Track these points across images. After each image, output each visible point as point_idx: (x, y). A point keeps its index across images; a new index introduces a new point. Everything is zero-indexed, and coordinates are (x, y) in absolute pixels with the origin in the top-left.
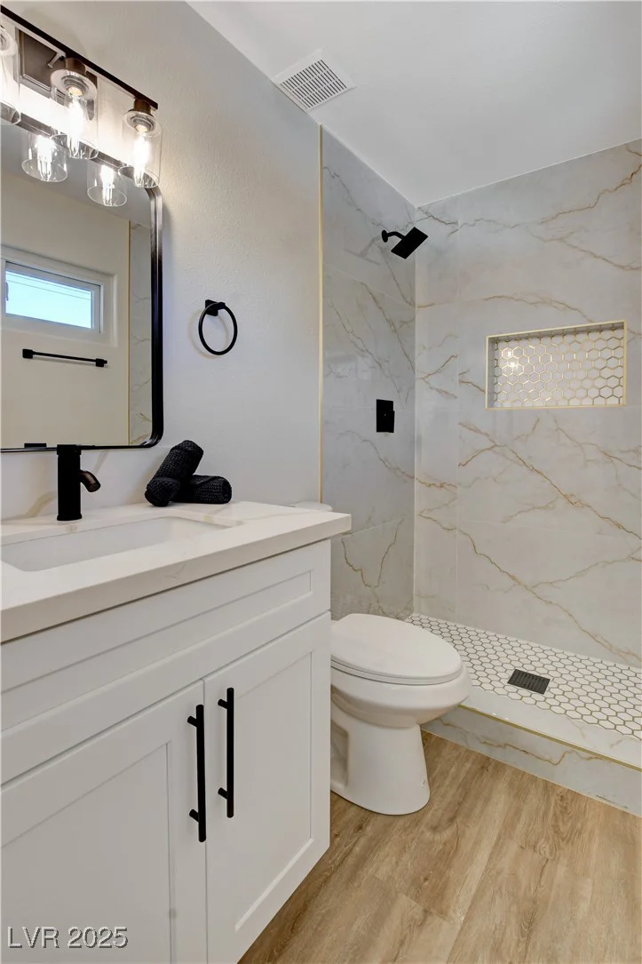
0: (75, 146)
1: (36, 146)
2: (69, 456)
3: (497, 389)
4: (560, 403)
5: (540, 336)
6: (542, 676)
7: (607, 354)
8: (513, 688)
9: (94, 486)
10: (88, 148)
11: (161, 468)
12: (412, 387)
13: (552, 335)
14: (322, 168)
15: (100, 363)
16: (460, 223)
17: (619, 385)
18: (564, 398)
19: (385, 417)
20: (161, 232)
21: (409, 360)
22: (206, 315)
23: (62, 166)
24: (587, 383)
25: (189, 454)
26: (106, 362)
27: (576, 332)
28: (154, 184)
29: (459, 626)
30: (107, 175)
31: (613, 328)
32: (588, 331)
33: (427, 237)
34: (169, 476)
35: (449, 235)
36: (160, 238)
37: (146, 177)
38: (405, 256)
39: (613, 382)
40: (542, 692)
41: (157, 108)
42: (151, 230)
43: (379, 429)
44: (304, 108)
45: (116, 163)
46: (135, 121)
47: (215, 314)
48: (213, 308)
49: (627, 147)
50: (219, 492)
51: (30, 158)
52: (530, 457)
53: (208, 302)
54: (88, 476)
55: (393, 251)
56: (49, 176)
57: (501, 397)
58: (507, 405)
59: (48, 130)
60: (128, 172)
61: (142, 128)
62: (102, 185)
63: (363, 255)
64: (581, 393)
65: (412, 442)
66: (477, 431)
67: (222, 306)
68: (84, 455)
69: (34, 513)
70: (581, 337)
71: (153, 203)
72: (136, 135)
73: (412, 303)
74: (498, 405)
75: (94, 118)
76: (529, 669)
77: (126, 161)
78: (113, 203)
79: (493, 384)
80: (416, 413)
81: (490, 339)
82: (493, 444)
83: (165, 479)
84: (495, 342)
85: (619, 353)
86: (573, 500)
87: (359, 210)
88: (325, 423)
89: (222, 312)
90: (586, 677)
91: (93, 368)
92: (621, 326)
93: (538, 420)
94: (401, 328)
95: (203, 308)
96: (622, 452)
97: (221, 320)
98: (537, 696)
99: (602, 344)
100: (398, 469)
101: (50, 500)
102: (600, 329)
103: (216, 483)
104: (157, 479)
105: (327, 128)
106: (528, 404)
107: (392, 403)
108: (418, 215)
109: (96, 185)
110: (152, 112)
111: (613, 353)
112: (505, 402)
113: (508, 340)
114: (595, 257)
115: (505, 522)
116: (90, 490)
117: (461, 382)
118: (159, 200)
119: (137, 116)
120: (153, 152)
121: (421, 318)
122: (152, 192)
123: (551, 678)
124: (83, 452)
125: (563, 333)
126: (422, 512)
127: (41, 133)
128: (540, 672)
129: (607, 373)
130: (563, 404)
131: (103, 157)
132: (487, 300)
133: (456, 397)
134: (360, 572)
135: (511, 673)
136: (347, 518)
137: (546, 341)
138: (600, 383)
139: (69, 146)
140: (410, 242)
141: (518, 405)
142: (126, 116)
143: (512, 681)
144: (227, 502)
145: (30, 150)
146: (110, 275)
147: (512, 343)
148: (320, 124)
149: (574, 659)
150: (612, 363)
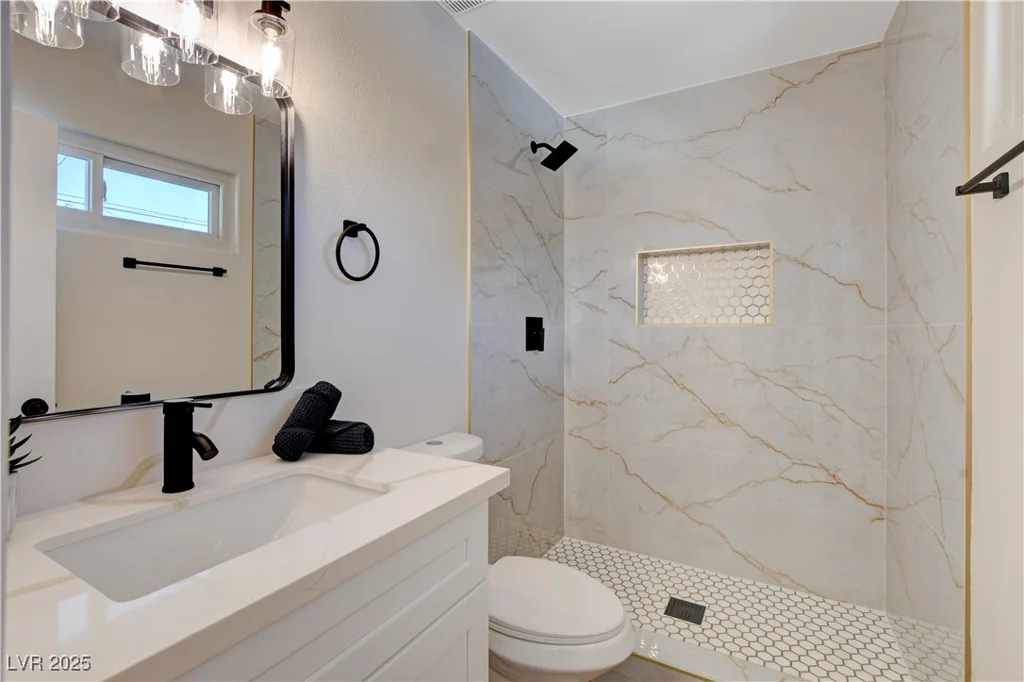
0: (189, 47)
1: (140, 44)
2: (178, 417)
3: (647, 304)
4: (708, 321)
5: (689, 253)
6: (698, 603)
7: (753, 273)
8: (669, 620)
9: (209, 452)
10: (206, 51)
11: (293, 416)
12: (561, 302)
13: (700, 252)
14: (470, 77)
15: (219, 272)
16: (609, 137)
17: (766, 304)
18: (713, 315)
19: (535, 334)
20: (292, 140)
21: (558, 274)
22: (346, 238)
23: (173, 69)
24: (735, 301)
25: (324, 397)
26: (225, 271)
27: (723, 250)
28: (285, 94)
29: (611, 549)
30: (229, 81)
31: (759, 247)
32: (735, 249)
33: (576, 150)
34: (301, 427)
35: (598, 148)
36: (293, 147)
37: (276, 85)
38: (554, 168)
39: (759, 301)
40: (698, 622)
41: (289, 9)
42: (281, 137)
43: (529, 348)
44: (451, 13)
45: (241, 70)
46: (263, 24)
47: (355, 235)
48: (352, 229)
49: (772, 73)
50: (359, 440)
51: (133, 58)
52: (681, 376)
53: (347, 223)
54: (203, 441)
55: (543, 163)
56: (156, 78)
57: (651, 313)
58: (657, 321)
59: (155, 29)
60: (255, 80)
61: (272, 32)
62: (222, 88)
63: (511, 165)
64: (729, 311)
65: (562, 360)
66: (628, 348)
67: (363, 227)
68: (198, 413)
69: (132, 483)
70: (727, 255)
71: (283, 113)
72: (265, 39)
73: (561, 216)
74: (647, 320)
75: (214, 16)
76: (683, 596)
77: (252, 66)
78: (236, 109)
79: (642, 300)
80: (565, 330)
81: (640, 254)
82: (643, 361)
83: (297, 430)
84: (644, 257)
85: (764, 272)
86: (723, 419)
87: (508, 120)
88: (474, 346)
89: (362, 234)
90: (741, 602)
91: (210, 277)
92: (767, 246)
93: (688, 339)
94: (549, 241)
95: (340, 229)
96: (769, 371)
97: (362, 241)
98: (695, 627)
99: (747, 263)
100: (548, 387)
101: (153, 465)
102: (747, 248)
103: (356, 431)
104: (288, 430)
105: (475, 33)
106: (677, 320)
107: (541, 319)
108: (567, 126)
109: (215, 91)
110: (283, 14)
111: (758, 272)
112: (654, 319)
113: (657, 255)
114: (742, 177)
115: (655, 441)
116: (204, 458)
117: (611, 297)
118: (291, 111)
119: (265, 18)
120: (285, 59)
121: (570, 229)
122: (284, 102)
123: (707, 606)
124: (196, 408)
125: (711, 251)
126: (572, 430)
127: (147, 32)
128: (696, 599)
129: (753, 292)
130: (711, 321)
131: (224, 62)
132: (636, 215)
133: (606, 313)
134: (509, 502)
135: (666, 602)
136: (505, 474)
137: (694, 257)
138: (747, 301)
139: (181, 47)
140: (561, 155)
141: (667, 321)
142: (252, 17)
143: (669, 611)
144: (369, 451)
145: (132, 47)
146: (231, 175)
147: (661, 258)
148: (467, 30)
149: (728, 582)
150: (759, 282)
